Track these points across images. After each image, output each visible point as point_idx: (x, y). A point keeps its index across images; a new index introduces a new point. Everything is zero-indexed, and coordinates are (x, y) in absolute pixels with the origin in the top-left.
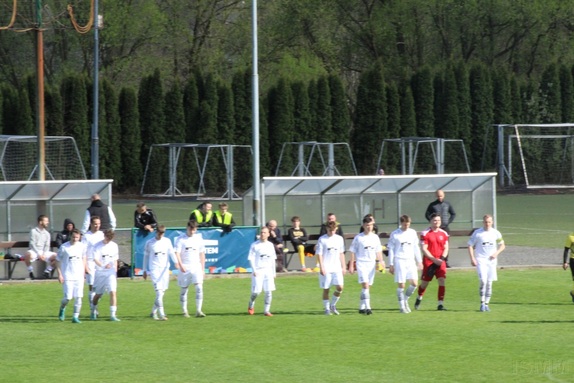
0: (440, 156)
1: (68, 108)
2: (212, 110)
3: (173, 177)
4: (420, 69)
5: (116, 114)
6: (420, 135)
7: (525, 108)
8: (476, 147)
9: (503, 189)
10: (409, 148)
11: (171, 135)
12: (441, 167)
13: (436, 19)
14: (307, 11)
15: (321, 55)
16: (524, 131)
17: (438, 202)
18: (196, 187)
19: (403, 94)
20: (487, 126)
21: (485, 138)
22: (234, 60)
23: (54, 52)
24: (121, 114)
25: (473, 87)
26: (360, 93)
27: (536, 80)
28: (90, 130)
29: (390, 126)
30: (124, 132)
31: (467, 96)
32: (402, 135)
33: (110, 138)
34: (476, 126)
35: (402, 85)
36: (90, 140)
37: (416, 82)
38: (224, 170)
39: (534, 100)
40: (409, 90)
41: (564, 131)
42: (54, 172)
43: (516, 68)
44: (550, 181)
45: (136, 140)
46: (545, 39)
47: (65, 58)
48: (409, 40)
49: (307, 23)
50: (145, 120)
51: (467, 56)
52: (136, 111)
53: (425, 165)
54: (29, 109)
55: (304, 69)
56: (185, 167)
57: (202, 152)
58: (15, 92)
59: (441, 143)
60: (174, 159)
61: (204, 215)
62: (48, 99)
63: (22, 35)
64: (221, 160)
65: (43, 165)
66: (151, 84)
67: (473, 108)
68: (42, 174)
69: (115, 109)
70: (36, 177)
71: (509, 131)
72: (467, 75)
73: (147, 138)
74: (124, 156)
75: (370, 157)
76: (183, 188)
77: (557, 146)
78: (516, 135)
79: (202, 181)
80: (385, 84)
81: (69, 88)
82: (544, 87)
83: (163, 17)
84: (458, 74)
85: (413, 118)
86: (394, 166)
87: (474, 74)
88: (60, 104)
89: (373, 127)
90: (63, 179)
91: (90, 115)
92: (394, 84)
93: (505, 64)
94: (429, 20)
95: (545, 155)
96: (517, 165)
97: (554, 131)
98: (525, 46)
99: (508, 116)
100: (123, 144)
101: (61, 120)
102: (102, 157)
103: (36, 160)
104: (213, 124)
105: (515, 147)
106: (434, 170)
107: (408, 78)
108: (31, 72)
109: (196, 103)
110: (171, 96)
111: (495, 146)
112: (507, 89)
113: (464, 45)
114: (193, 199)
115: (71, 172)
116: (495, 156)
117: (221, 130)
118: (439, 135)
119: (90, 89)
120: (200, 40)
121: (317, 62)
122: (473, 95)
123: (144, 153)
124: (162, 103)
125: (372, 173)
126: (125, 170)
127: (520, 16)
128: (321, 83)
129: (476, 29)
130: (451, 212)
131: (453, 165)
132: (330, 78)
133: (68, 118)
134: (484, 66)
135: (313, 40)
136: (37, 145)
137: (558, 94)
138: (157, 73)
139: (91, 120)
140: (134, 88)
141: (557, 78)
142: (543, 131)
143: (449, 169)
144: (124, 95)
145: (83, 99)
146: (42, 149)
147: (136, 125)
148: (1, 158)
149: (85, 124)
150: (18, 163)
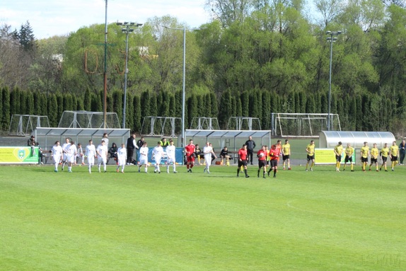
0: (250, 124)
1: (115, 102)
2: (167, 104)
3: (152, 129)
4: (244, 92)
5: (132, 105)
6: (243, 116)
7: (282, 107)
8: (263, 121)
9: (273, 137)
10: (239, 121)
11: (152, 113)
12: (251, 128)
13: (250, 74)
14: (203, 69)
15: (208, 86)
16: (282, 116)
17: (249, 141)
18: (161, 133)
19: (237, 101)
20: (268, 113)
21: (267, 118)
22: (176, 86)
23: (110, 82)
24: (134, 105)
25: (263, 99)
26: (222, 100)
27: (286, 98)
28: (123, 111)
29: (233, 112)
30: (135, 112)
31: (261, 102)
32: (237, 116)
33: (130, 114)
34: (264, 113)
35: (237, 98)
36: (123, 114)
37: (242, 97)
38: (171, 125)
39: (285, 104)
40: (240, 99)
41: (295, 116)
42: (109, 125)
43: (278, 93)
44: (290, 134)
45: (139, 115)
46: (289, 83)
47: (114, 84)
48: (240, 81)
49: (203, 74)
50: (143, 108)
51: (261, 88)
52: (139, 104)
53: (245, 127)
54: (100, 102)
55: (201, 90)
56: (157, 125)
57: (163, 120)
58: (95, 96)
59: (251, 119)
60: (153, 122)
61: (163, 143)
62: (108, 99)
63: (99, 76)
64: (170, 123)
65: (105, 123)
66: (145, 95)
67: (263, 107)
68: (105, 126)
69: (132, 103)
70: (102, 127)
71: (276, 116)
72: (261, 95)
73: (143, 114)
74: (134, 120)
75: (225, 123)
77: (293, 122)
78: (278, 117)
79: (163, 130)
80: (231, 97)
81: (115, 96)
82: (289, 100)
83: (151, 70)
84: (258, 94)
85: (241, 110)
86: (234, 127)
87: (263, 95)
88: (112, 101)
89: (226, 113)
90: (112, 128)
91: (123, 105)
92: (234, 97)
93: (275, 91)
94: (247, 74)
95: (288, 125)
96: (278, 128)
97: (292, 116)
98: (282, 85)
99: (276, 110)
100: (134, 116)
101: (112, 107)
102: (126, 121)
103: (103, 121)
104: (168, 110)
105: (278, 121)
106: (248, 129)
107: (239, 95)
108: (102, 89)
109: (161, 102)
110: (152, 100)
111: (271, 121)
112: (275, 100)
113: (260, 83)
114: (160, 137)
115: (115, 126)
116: (270, 124)
117: (170, 112)
118: (250, 116)
119: (123, 96)
120: (163, 79)
121: (207, 88)
122: (263, 102)
123: (142, 120)
124: (149, 101)
125: (225, 129)
126: (135, 126)
127: (281, 74)
128: (207, 96)
129: (265, 78)
130: (254, 144)
131: (255, 127)
132: (211, 94)
133: (115, 106)
134: (267, 92)
135: (205, 80)
136: (104, 116)
137: (294, 103)
138: (148, 90)
139: (123, 107)
140: (139, 96)
141: (293, 97)
142: (288, 116)
143: (253, 128)
144: (135, 99)
145: (120, 100)
146: (105, 117)
147: (139, 109)
148: (90, 120)
149: (121, 108)
150: (96, 122)
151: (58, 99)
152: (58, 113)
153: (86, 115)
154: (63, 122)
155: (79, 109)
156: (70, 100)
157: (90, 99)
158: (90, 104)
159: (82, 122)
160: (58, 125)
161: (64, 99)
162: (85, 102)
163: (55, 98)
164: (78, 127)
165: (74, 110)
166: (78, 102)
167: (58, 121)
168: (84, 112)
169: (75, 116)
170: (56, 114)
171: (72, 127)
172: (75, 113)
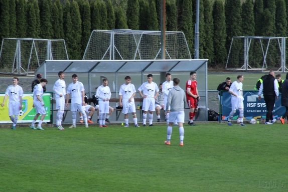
1: (180, 13)
2: (272, 14)
3: (246, 58)
5: (210, 18)
11: (245, 31)
18: (261, 64)
24: (214, 17)
28: (194, 27)
30: (216, 28)
33: (207, 32)
36: (194, 33)
38: (280, 54)
42: (171, 54)
45: (223, 34)
50: (229, 21)
52: (223, 15)
54: (155, 14)
56: (254, 51)
57: (265, 41)
58: (147, 3)
60: (247, 46)
62: (168, 8)
64: (277, 47)
65: (165, 50)
68: (164, 55)
69: (210, 13)
70: (160, 57)
73: (230, 32)
74: (215, 44)
76: (252, 64)
79: (265, 61)
88: (176, 11)
90: (177, 58)
91: (194, 18)
100: (215, 36)
101: (176, 21)
102: (201, 45)
103: (161, 46)
104: (272, 23)
109: (262, 10)
110: (245, 6)
114: (259, 72)
115: (182, 54)
117: (278, 27)
123: (228, 42)
124: (240, 10)
126: (216, 53)
133: (180, 19)
136: (162, 36)
139: (194, 21)
145: (189, 8)
146: (165, 39)
147: (223, 24)
148: (138, 45)
149: (191, 24)
150: (148, 48)
151: (82, 9)
152: (83, 34)
153: (130, 36)
154: (90, 49)
155: (118, 26)
156: (102, 11)
157: (138, 9)
158: (137, 18)
159: (125, 49)
160: (82, 54)
161: (92, 9)
162: (130, 14)
163: (78, 7)
164: (117, 57)
165: (110, 28)
166: (116, 13)
167: (83, 48)
168: (127, 31)
169: (112, 38)
170: (79, 36)
171: (107, 57)
172: (113, 33)
